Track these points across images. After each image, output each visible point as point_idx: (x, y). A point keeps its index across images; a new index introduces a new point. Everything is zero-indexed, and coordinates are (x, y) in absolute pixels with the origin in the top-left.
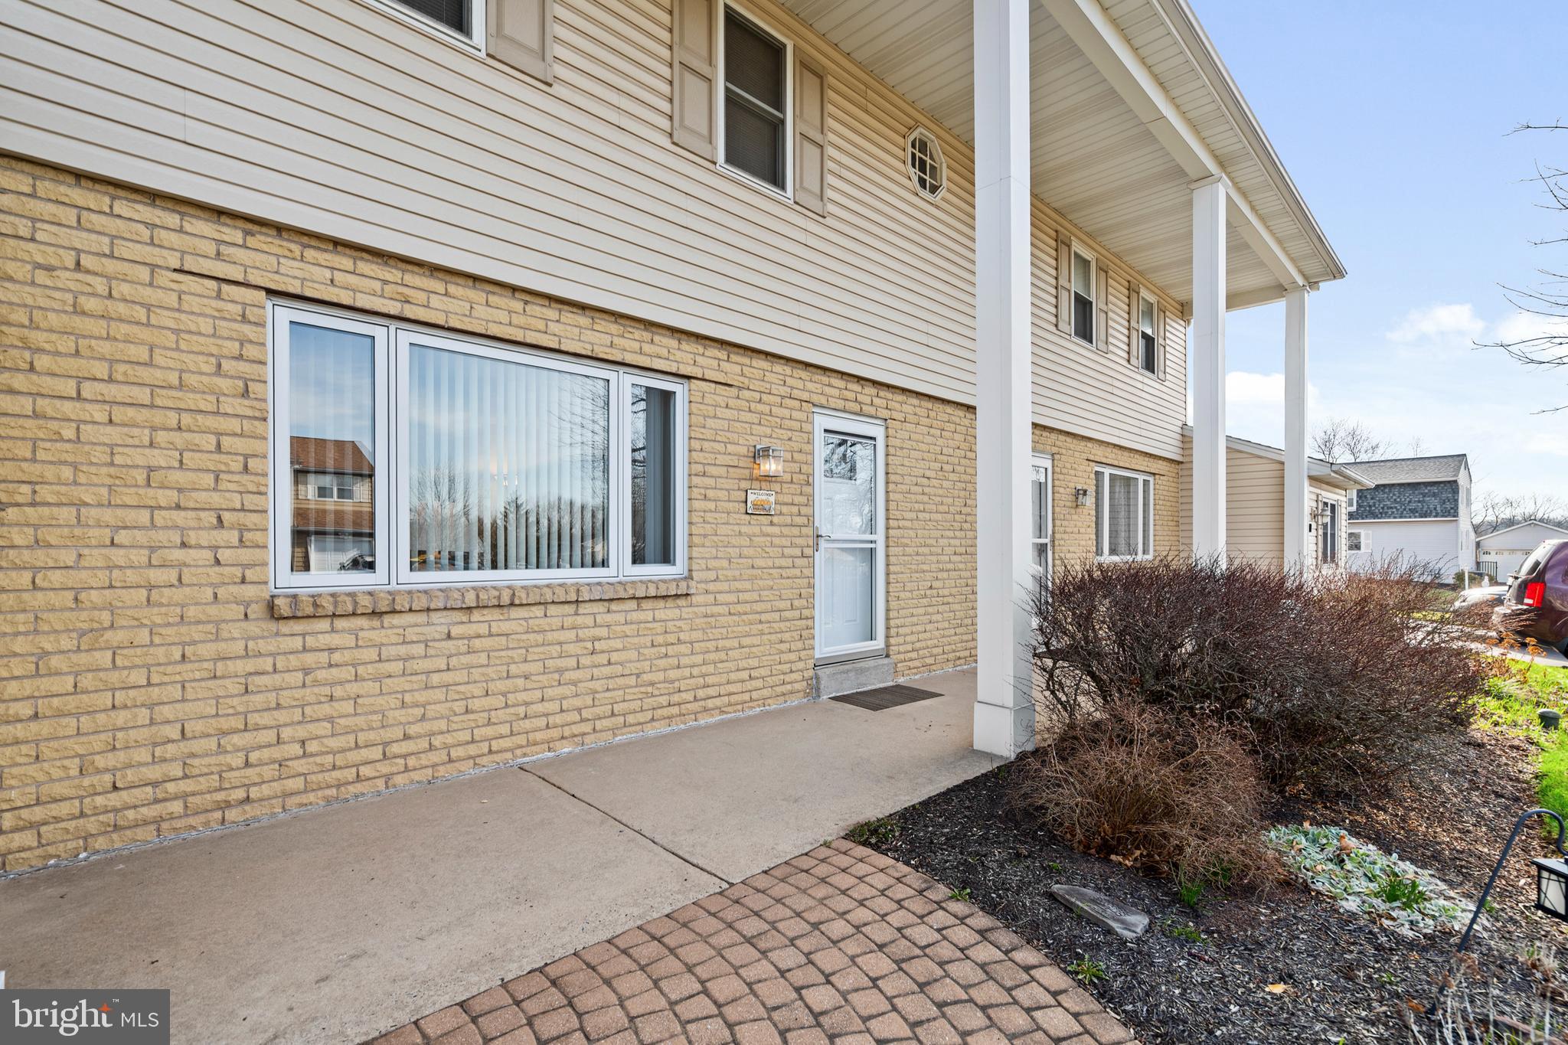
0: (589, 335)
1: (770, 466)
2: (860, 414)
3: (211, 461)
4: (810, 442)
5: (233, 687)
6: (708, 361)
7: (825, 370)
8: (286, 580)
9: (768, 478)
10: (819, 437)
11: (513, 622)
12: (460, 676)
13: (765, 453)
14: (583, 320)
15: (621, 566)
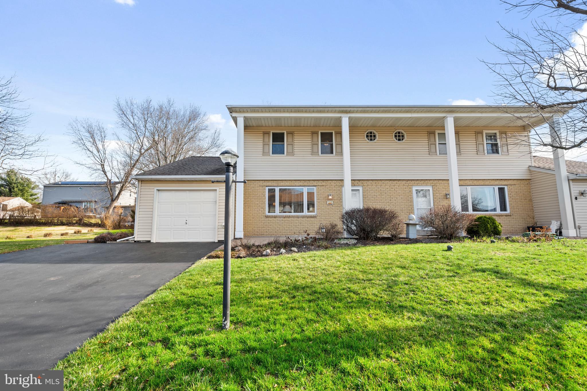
1: (330, 197)
2: (355, 186)
3: (261, 203)
5: (263, 223)
8: (267, 214)
14: (299, 182)
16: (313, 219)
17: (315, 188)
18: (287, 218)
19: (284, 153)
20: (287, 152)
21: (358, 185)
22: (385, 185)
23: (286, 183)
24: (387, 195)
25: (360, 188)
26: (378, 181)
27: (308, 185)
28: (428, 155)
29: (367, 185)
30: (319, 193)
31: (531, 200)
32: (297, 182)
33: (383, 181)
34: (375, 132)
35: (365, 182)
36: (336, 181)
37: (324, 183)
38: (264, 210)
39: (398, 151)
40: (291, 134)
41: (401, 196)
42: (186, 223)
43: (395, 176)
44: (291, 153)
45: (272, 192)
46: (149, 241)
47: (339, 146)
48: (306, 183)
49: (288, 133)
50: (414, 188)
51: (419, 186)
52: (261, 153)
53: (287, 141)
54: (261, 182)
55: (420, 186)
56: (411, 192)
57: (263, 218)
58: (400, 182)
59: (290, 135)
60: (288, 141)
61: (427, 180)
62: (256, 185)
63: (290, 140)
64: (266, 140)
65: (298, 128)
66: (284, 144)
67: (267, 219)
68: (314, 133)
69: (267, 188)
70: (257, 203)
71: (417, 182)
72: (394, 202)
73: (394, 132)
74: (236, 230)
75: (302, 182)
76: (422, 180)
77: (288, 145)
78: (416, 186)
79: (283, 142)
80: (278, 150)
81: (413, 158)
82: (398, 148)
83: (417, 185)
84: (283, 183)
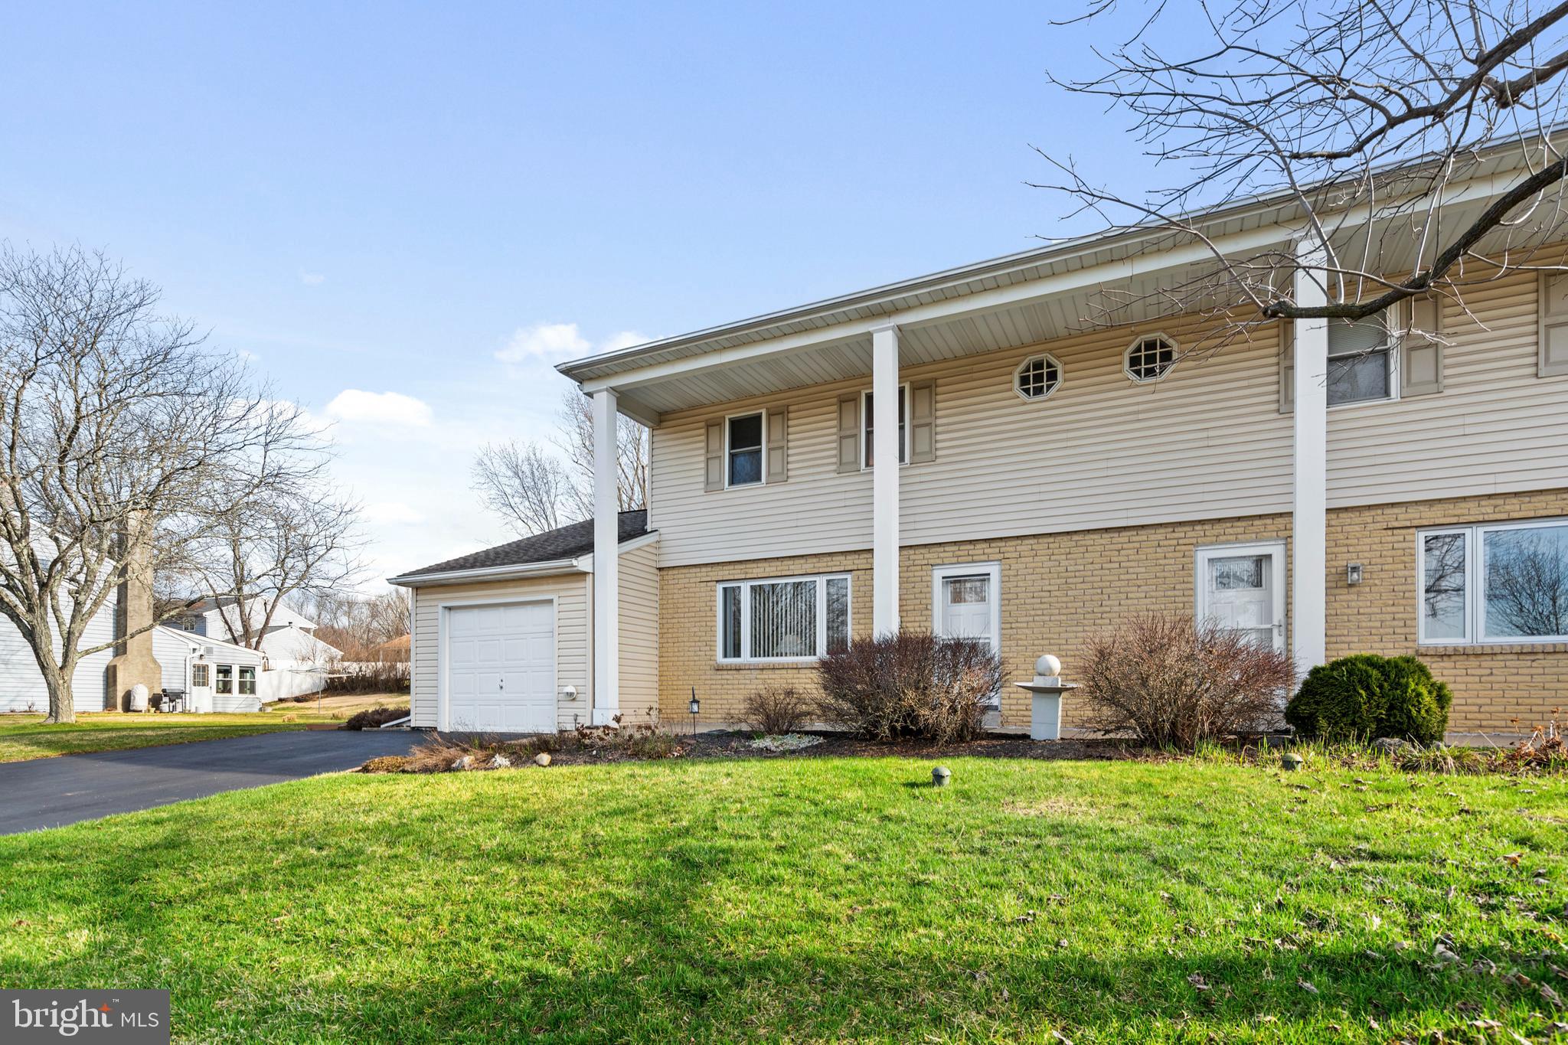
0: (804, 566)
2: (973, 561)
8: (720, 659)
14: (802, 561)
17: (849, 576)
18: (770, 672)
19: (759, 479)
20: (769, 473)
21: (985, 557)
22: (1083, 549)
23: (767, 569)
24: (1089, 585)
25: (994, 570)
26: (1059, 539)
27: (829, 570)
28: (1275, 416)
29: (1016, 555)
30: (860, 594)
32: (797, 561)
33: (1075, 537)
34: (1053, 361)
35: (1009, 548)
36: (912, 552)
38: (713, 650)
39: (1141, 416)
40: (781, 413)
41: (1143, 588)
42: (501, 687)
43: (1124, 514)
44: (780, 476)
45: (731, 597)
48: (822, 565)
49: (769, 415)
50: (1203, 556)
51: (1223, 543)
52: (702, 486)
53: (769, 441)
54: (704, 569)
55: (1228, 542)
56: (1187, 569)
57: (708, 673)
58: (1143, 536)
59: (777, 420)
60: (772, 438)
61: (1260, 517)
62: (692, 580)
63: (777, 434)
64: (714, 444)
65: (800, 392)
66: (760, 451)
67: (719, 676)
69: (720, 587)
70: (693, 630)
71: (1218, 529)
72: (1116, 609)
73: (1127, 345)
75: (810, 560)
76: (1239, 519)
77: (769, 450)
78: (1212, 544)
79: (760, 443)
80: (744, 472)
81: (1204, 434)
82: (1141, 407)
83: (1217, 541)
84: (759, 570)
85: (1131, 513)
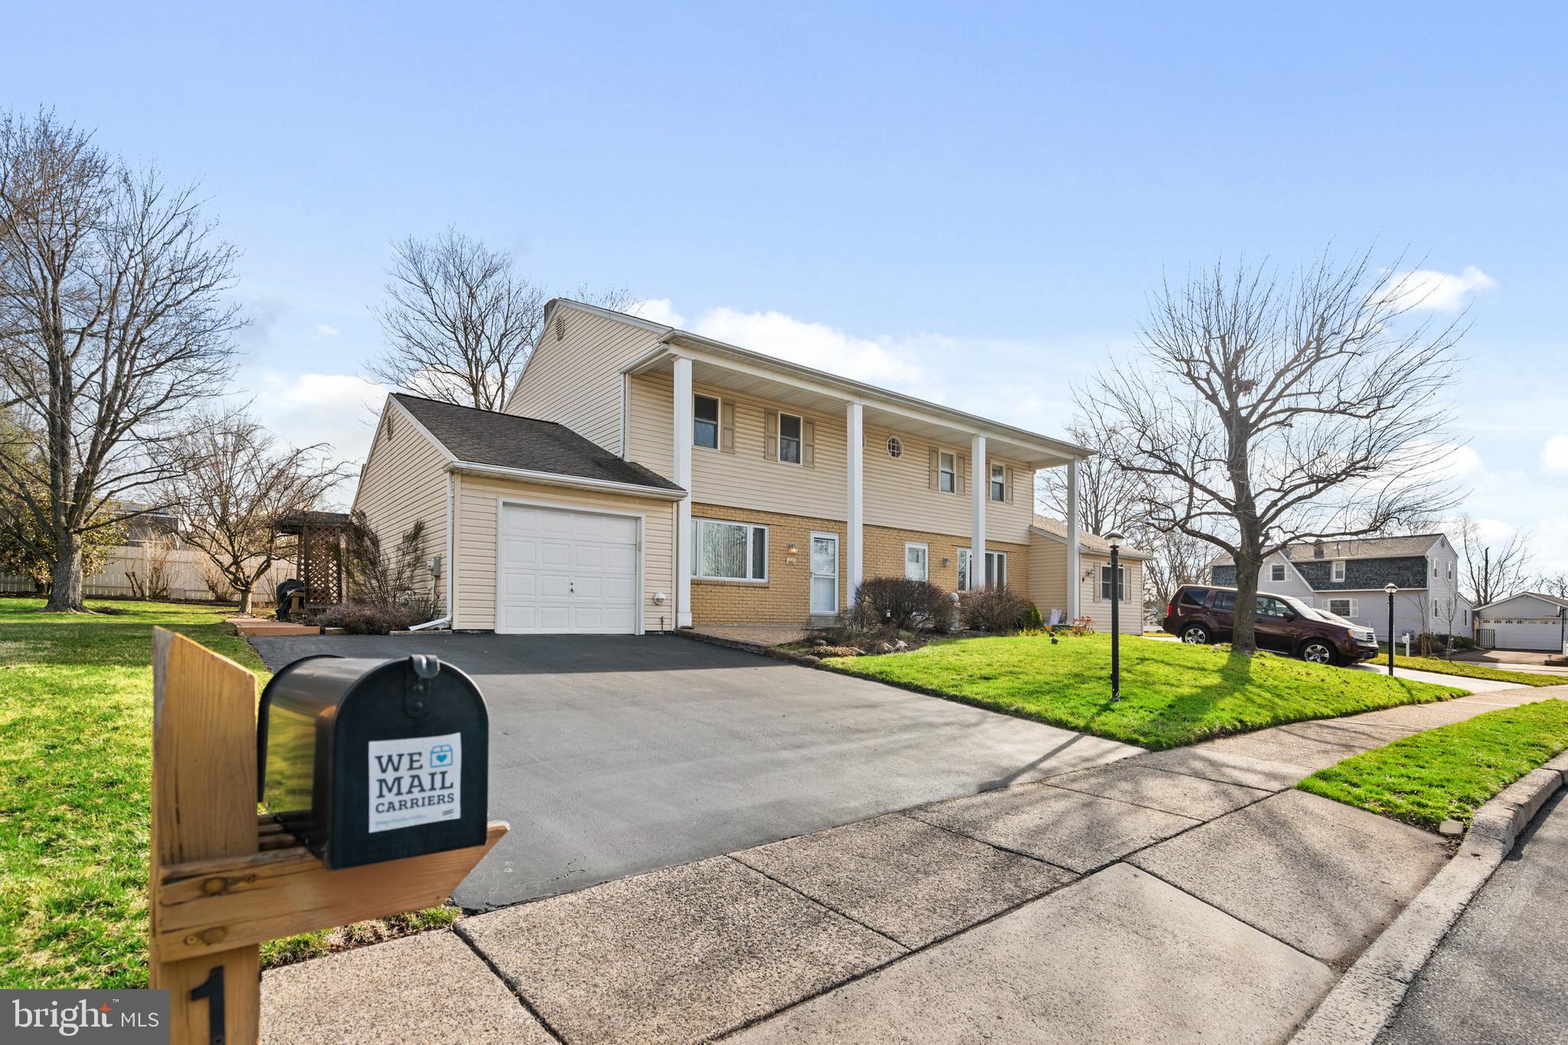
0: (742, 516)
1: (794, 550)
4: (809, 542)
6: (775, 520)
7: (814, 518)
9: (793, 554)
10: (812, 540)
11: (724, 590)
12: (712, 601)
13: (792, 546)
14: (741, 512)
15: (750, 578)
16: (762, 592)
17: (766, 527)
18: (719, 587)
19: (716, 447)
27: (756, 521)
30: (774, 540)
31: (1027, 578)
37: (782, 521)
40: (729, 404)
42: (572, 590)
44: (730, 450)
46: (490, 633)
47: (810, 449)
48: (753, 517)
49: (723, 402)
50: (908, 545)
53: (723, 421)
56: (903, 551)
59: (728, 408)
60: (725, 419)
63: (728, 418)
65: (742, 396)
68: (770, 413)
74: (680, 610)
77: (724, 428)
79: (717, 420)
84: (713, 512)
85: (889, 521)
